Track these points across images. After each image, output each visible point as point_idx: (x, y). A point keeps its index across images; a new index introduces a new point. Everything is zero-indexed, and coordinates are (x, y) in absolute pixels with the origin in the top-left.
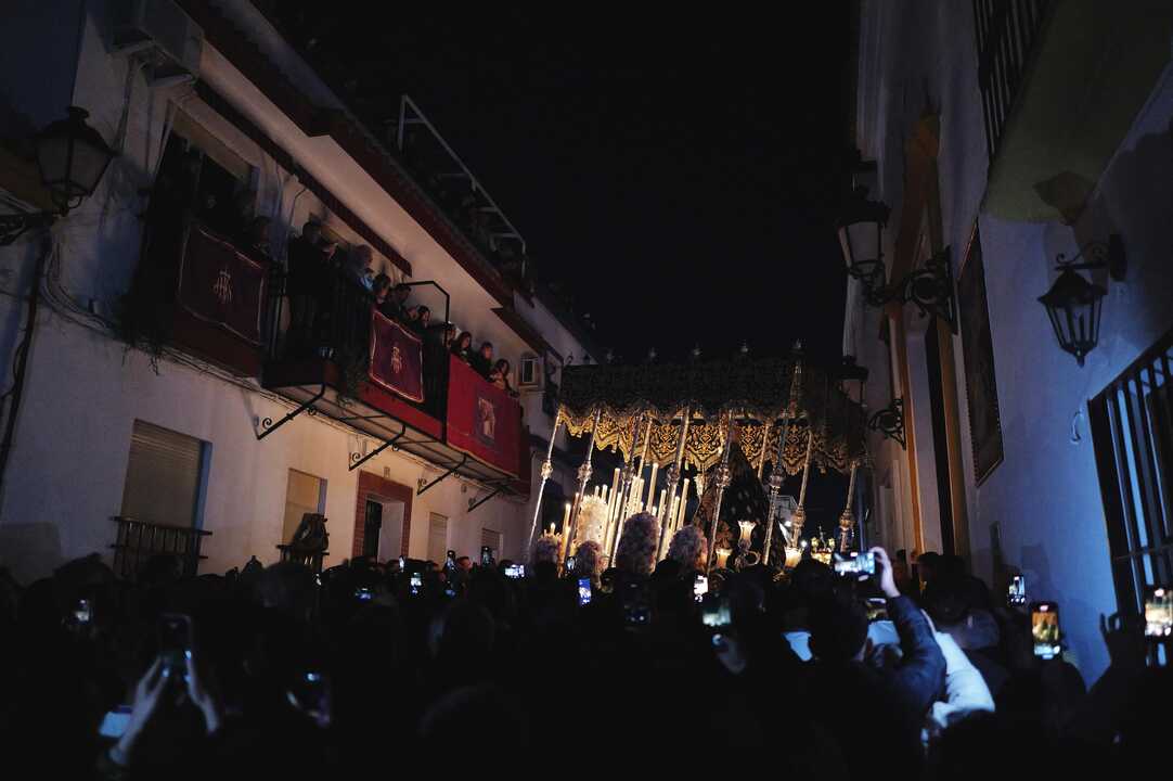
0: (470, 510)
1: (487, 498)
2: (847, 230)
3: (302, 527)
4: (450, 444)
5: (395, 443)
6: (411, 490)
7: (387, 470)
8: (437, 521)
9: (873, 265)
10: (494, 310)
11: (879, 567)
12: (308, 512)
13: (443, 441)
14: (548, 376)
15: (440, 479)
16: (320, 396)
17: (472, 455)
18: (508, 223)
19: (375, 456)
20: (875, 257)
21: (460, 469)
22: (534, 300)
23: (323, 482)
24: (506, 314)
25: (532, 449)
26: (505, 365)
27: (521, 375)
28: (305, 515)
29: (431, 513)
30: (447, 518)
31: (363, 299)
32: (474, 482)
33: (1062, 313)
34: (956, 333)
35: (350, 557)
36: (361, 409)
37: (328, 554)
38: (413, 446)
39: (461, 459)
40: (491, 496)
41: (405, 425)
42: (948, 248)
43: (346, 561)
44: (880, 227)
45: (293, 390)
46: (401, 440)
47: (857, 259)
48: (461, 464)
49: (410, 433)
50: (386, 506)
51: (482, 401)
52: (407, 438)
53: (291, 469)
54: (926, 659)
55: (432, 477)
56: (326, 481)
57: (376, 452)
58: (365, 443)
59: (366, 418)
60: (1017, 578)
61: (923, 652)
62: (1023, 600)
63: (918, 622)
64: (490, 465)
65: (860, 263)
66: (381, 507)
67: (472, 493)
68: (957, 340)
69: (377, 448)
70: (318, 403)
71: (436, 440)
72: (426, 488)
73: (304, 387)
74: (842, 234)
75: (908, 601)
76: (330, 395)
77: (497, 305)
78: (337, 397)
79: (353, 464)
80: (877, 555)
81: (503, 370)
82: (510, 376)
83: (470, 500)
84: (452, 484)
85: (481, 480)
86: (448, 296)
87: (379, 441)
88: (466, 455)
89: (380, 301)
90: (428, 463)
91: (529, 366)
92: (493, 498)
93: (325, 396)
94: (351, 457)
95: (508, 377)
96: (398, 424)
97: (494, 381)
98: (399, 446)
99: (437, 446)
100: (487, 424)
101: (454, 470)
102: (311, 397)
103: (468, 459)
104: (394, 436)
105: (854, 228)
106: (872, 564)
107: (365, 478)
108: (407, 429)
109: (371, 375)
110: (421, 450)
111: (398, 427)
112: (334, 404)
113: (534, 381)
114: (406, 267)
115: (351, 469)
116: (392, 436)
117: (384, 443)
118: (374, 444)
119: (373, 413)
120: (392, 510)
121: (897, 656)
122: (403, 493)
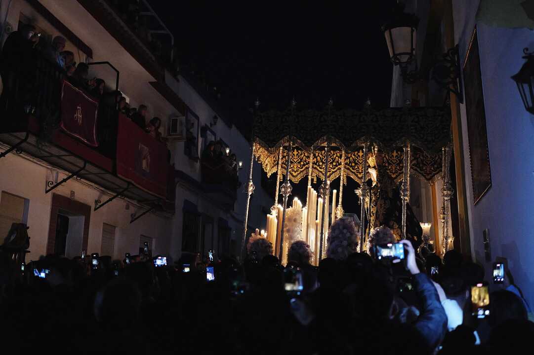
0: (132, 222)
1: (144, 213)
2: (390, 32)
3: (11, 233)
4: (119, 175)
5: (77, 174)
6: (90, 207)
7: (73, 193)
8: (109, 229)
9: (407, 57)
10: (151, 83)
11: (406, 253)
12: (14, 222)
13: (114, 173)
14: (188, 130)
15: (110, 200)
16: (25, 140)
17: (133, 182)
18: (162, 23)
19: (64, 183)
20: (409, 51)
21: (125, 193)
22: (180, 77)
23: (26, 201)
24: (160, 86)
25: (176, 180)
26: (158, 121)
27: (169, 129)
28: (13, 224)
29: (104, 223)
30: (115, 227)
31: (57, 73)
32: (135, 202)
33: (526, 86)
34: (462, 103)
35: (45, 255)
36: (55, 151)
37: (29, 252)
38: (90, 176)
39: (125, 186)
40: (147, 212)
41: (86, 162)
42: (457, 45)
43: (42, 257)
44: (412, 31)
45: (6, 136)
46: (83, 172)
47: (397, 52)
48: (126, 189)
49: (89, 167)
50: (71, 218)
51: (141, 146)
52: (87, 171)
53: (3, 192)
54: (433, 316)
55: (105, 198)
56: (29, 200)
57: (65, 180)
58: (57, 173)
59: (59, 157)
60: (498, 265)
61: (431, 311)
62: (502, 280)
63: (429, 291)
64: (146, 190)
65: (400, 54)
66: (68, 219)
67: (132, 209)
68: (463, 107)
69: (65, 177)
70: (24, 145)
71: (107, 172)
72: (101, 206)
73: (15, 134)
74: (387, 35)
75: (424, 276)
76: (32, 139)
77: (153, 80)
78: (37, 142)
79: (48, 188)
80: (405, 244)
81: (157, 125)
82: (161, 130)
83: (132, 215)
84: (119, 203)
85: (139, 201)
86: (118, 73)
87: (68, 173)
88: (129, 183)
89: (70, 75)
90: (103, 189)
91: (175, 122)
92: (148, 213)
93: (29, 140)
94: (47, 183)
95: (159, 130)
96: (80, 161)
97: (149, 132)
98: (82, 177)
99: (109, 177)
100: (144, 162)
101: (120, 193)
102: (18, 141)
103: (131, 186)
104: (79, 169)
105: (395, 31)
106: (402, 251)
107: (56, 199)
108: (87, 164)
109: (62, 126)
110: (97, 179)
111: (81, 163)
112: (34, 146)
113: (178, 131)
114: (88, 52)
115: (47, 192)
116: (76, 169)
117: (70, 174)
118: (62, 175)
119: (63, 153)
120: (76, 222)
121: (415, 315)
122: (83, 209)
